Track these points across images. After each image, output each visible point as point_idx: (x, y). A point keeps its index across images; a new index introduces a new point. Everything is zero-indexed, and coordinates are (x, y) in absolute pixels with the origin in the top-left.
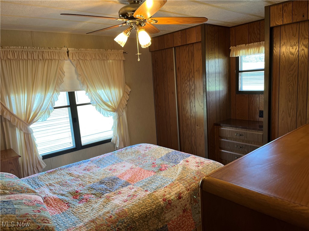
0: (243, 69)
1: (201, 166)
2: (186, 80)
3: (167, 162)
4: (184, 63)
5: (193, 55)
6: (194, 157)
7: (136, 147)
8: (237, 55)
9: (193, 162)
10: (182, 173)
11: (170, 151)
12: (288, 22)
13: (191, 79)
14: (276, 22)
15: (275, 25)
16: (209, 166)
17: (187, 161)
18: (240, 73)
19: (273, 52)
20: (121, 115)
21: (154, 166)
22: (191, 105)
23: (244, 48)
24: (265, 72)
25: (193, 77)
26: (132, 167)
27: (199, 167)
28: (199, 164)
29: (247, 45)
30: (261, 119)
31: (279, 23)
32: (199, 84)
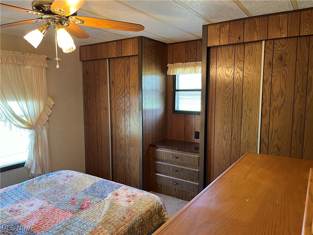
0: (180, 88)
1: (133, 200)
2: (121, 95)
3: (91, 197)
4: (118, 77)
5: (129, 69)
6: (125, 188)
7: (54, 176)
8: (175, 73)
9: (124, 195)
10: (108, 213)
11: (97, 181)
12: (225, 44)
13: (126, 95)
14: (213, 42)
15: (212, 45)
16: (142, 200)
17: (117, 195)
18: (176, 92)
19: (210, 73)
20: (40, 133)
21: (73, 204)
22: (126, 124)
23: (181, 67)
24: (201, 93)
25: (129, 93)
26: (43, 206)
27: (130, 202)
28: (130, 199)
29: (184, 64)
30: (197, 141)
31: (216, 43)
32: (134, 100)
